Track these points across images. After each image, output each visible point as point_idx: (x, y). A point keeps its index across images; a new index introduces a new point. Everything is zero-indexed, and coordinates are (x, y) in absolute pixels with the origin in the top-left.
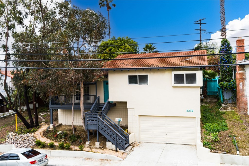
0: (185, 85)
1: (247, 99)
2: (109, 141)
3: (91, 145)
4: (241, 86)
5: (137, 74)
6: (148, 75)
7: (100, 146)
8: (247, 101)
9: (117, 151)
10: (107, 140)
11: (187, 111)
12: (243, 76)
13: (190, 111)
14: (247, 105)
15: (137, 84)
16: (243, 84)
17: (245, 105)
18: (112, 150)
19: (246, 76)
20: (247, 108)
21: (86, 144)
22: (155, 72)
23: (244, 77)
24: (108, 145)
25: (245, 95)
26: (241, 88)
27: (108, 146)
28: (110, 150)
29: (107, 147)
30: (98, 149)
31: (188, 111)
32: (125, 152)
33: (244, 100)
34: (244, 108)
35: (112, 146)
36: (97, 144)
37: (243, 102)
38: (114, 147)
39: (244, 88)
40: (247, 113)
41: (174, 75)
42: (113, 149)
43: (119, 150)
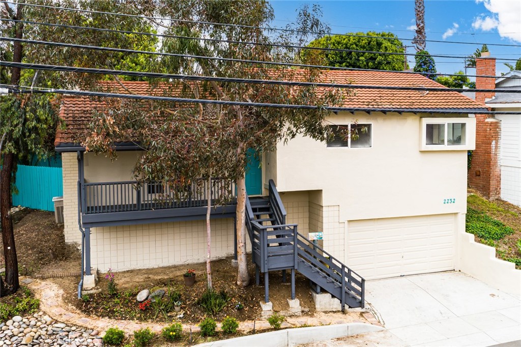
0: (446, 147)
1: (500, 171)
2: (323, 291)
3: (277, 310)
4: (494, 148)
5: (348, 122)
6: (371, 124)
7: (303, 309)
8: (500, 175)
9: (343, 311)
10: (319, 290)
11: (445, 203)
12: (497, 128)
13: (450, 201)
14: (500, 182)
15: (347, 146)
16: (497, 143)
17: (497, 182)
18: (331, 312)
19: (500, 128)
20: (500, 189)
21: (262, 311)
22: (386, 119)
23: (498, 130)
24: (320, 302)
25: (499, 164)
26: (494, 150)
27: (321, 305)
28: (326, 312)
29: (317, 306)
30: (299, 316)
31: (447, 201)
32: (363, 310)
33: (496, 173)
34: (497, 189)
35: (332, 302)
36: (295, 304)
37: (494, 177)
38: (336, 304)
39: (498, 150)
40: (499, 197)
41: (427, 125)
42: (334, 310)
43: (350, 307)
